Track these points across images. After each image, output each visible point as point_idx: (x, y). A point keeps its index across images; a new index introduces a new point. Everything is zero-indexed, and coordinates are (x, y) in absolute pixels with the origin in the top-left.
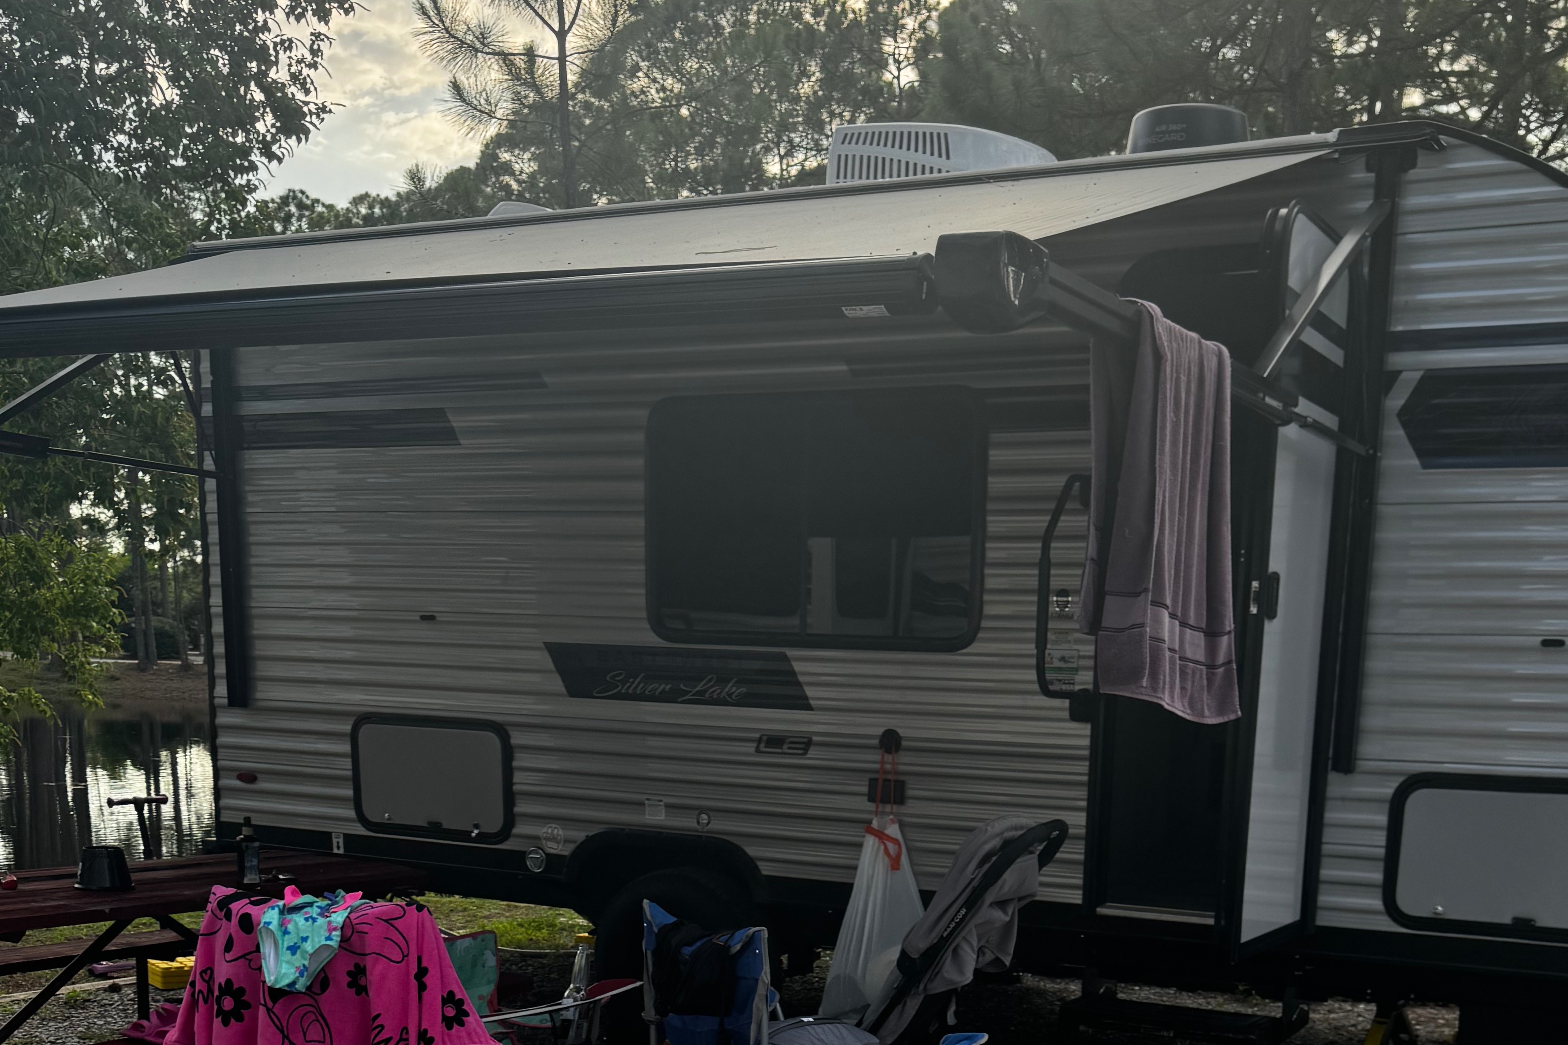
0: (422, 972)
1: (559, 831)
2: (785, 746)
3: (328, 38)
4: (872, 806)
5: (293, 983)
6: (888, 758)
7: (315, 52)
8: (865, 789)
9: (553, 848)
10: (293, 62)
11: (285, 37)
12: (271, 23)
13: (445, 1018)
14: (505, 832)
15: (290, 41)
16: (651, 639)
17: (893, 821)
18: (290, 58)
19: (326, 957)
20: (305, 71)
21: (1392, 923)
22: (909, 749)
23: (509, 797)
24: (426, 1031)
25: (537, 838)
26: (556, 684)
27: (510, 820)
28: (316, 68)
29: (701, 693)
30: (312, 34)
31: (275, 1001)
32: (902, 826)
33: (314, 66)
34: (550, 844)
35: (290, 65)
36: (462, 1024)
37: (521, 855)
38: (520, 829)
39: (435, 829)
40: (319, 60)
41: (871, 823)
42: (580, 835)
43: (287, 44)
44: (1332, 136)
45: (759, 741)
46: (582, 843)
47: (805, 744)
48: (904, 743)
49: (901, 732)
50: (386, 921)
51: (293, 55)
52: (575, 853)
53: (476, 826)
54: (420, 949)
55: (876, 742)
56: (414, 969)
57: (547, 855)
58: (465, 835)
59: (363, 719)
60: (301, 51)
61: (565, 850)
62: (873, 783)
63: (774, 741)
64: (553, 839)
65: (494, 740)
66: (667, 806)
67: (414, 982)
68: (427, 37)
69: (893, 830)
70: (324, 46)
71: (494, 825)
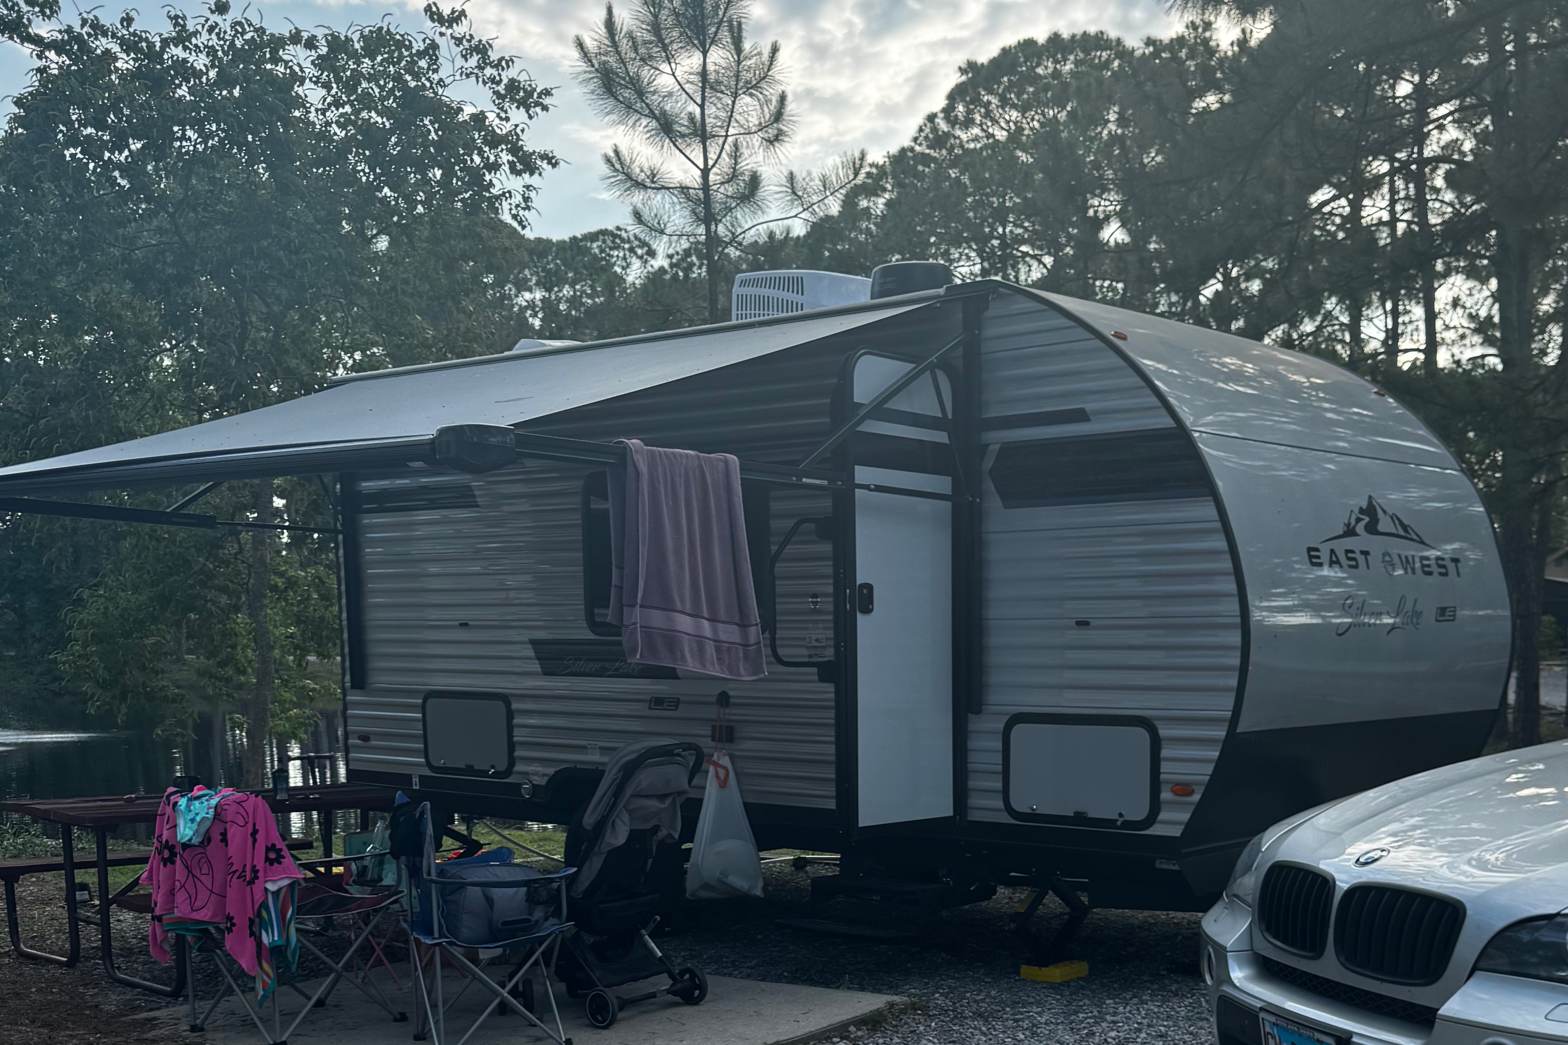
0: (255, 832)
1: (540, 769)
2: (665, 704)
3: (535, 189)
4: (713, 744)
5: (190, 840)
6: (722, 710)
7: (526, 199)
8: (709, 733)
9: (537, 780)
10: (513, 207)
11: (506, 190)
12: (495, 181)
13: (267, 859)
14: (508, 772)
15: (509, 192)
16: (589, 635)
17: (725, 755)
18: (510, 204)
19: (208, 824)
20: (521, 213)
21: (1010, 818)
22: (737, 705)
23: (511, 746)
24: (255, 866)
25: (527, 773)
26: (536, 667)
27: (512, 762)
28: (529, 210)
29: (617, 669)
30: (524, 186)
31: (184, 851)
32: (732, 758)
33: (528, 208)
34: (535, 778)
35: (511, 209)
36: (280, 863)
37: (518, 786)
38: (519, 767)
39: (470, 770)
40: (529, 204)
41: (712, 756)
42: (551, 771)
43: (507, 194)
44: (941, 291)
45: (651, 701)
46: (554, 775)
47: (676, 703)
48: (732, 700)
49: (731, 693)
50: (238, 803)
51: (512, 202)
52: (549, 781)
53: (493, 767)
54: (254, 818)
55: (714, 699)
56: (250, 830)
57: (534, 785)
58: (485, 773)
59: (429, 695)
60: (518, 199)
61: (543, 781)
62: (714, 728)
63: (658, 702)
64: (536, 774)
65: (501, 704)
66: (601, 748)
67: (250, 839)
68: (613, 180)
69: (725, 761)
70: (533, 194)
71: (502, 766)
